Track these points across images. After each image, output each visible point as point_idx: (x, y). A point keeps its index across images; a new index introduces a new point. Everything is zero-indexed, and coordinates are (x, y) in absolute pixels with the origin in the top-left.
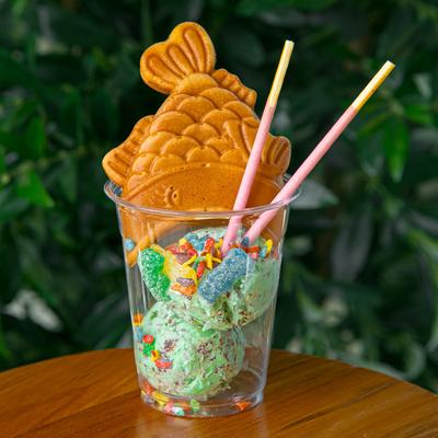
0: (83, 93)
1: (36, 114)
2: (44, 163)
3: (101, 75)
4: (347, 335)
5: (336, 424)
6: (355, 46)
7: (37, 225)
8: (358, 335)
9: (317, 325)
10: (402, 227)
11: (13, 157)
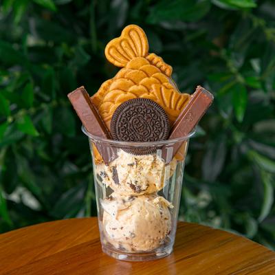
0: (56, 69)
1: (28, 81)
2: (32, 110)
3: (66, 59)
4: (212, 214)
5: (203, 261)
6: (216, 41)
7: (29, 147)
8: (218, 214)
9: (193, 206)
10: (244, 149)
11: (14, 106)
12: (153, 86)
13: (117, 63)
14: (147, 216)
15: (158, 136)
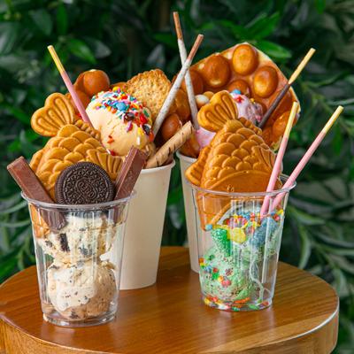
12: (88, 152)
13: (47, 133)
14: (100, 278)
15: (104, 196)
